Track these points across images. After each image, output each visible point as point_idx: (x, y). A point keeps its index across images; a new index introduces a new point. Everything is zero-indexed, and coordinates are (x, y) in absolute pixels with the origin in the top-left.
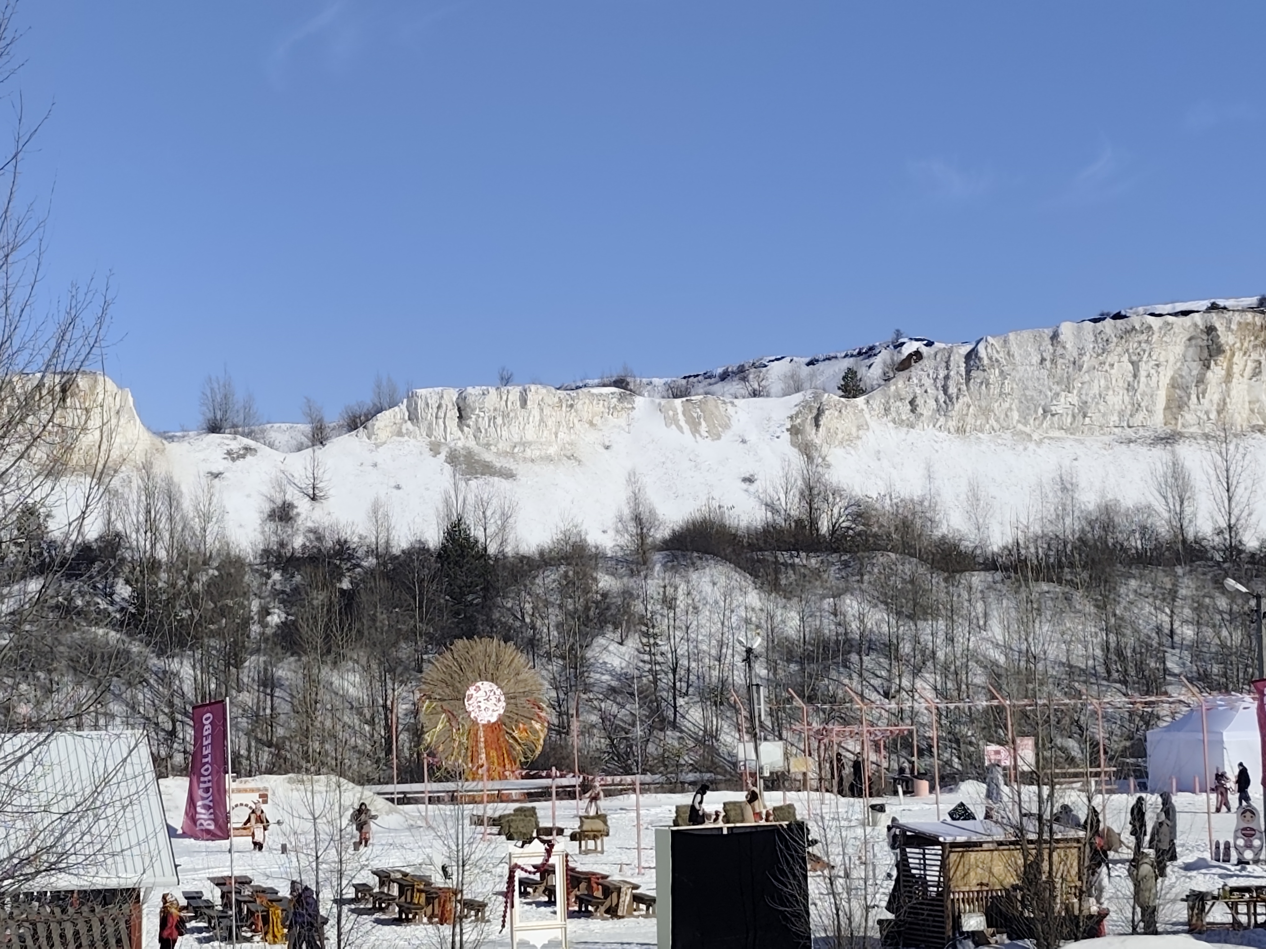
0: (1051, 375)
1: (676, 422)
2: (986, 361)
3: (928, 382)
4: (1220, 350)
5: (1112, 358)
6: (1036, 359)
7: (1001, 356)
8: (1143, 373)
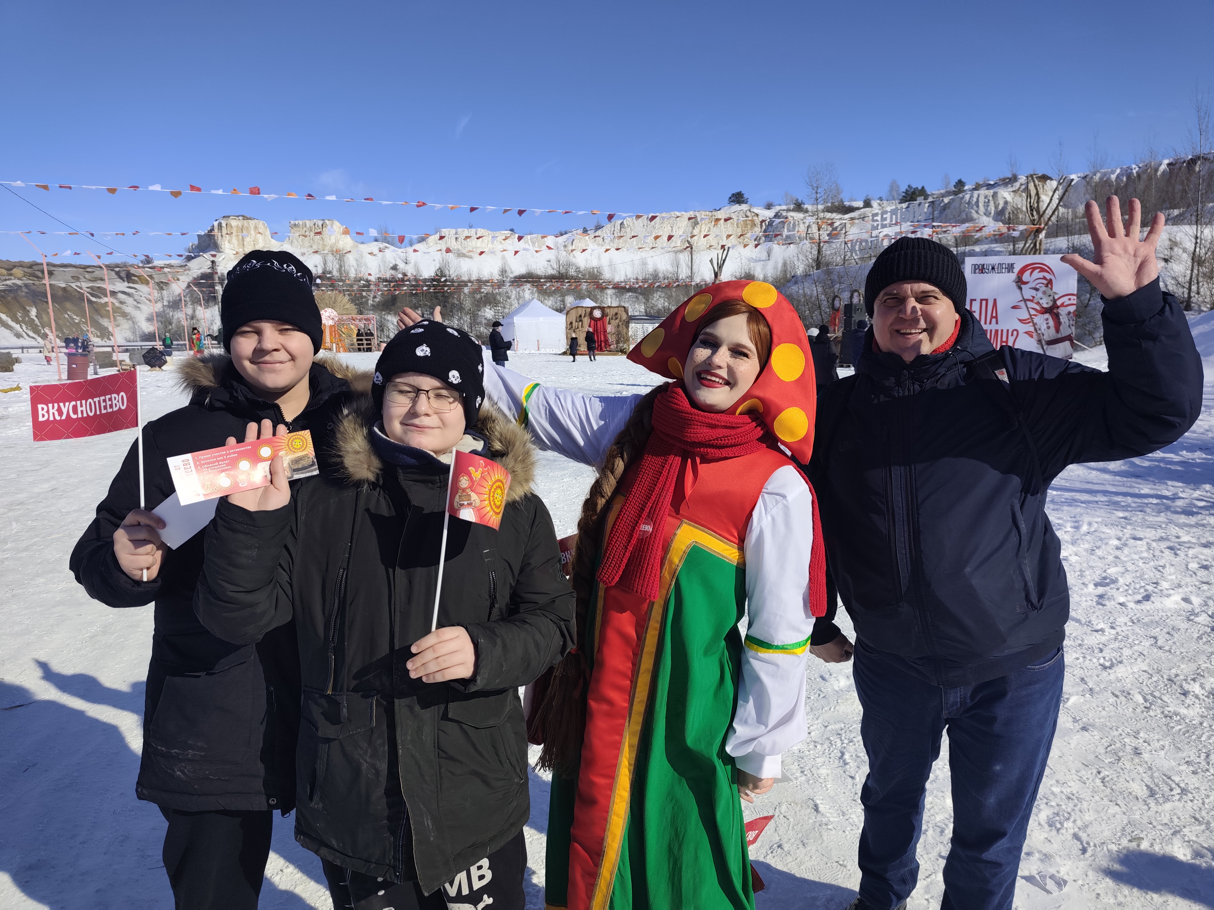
0: (646, 230)
1: (528, 242)
2: (626, 225)
3: (608, 232)
4: (698, 223)
5: (665, 225)
6: (642, 225)
7: (631, 224)
8: (674, 230)
